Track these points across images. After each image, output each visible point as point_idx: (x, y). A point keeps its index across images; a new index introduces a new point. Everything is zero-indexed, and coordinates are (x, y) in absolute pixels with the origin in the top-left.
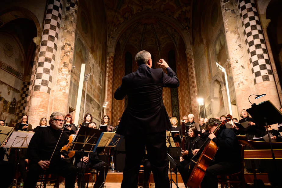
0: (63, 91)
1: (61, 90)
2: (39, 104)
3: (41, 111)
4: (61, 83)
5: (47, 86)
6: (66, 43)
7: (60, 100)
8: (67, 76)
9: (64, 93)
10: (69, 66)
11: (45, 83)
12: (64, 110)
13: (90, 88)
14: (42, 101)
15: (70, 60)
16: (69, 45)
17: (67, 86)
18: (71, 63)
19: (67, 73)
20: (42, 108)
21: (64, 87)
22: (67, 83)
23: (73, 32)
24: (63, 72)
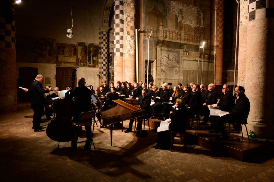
0: (129, 53)
1: (127, 53)
2: (116, 65)
3: (117, 69)
4: (127, 47)
5: (119, 52)
6: (127, 15)
7: (128, 60)
8: (130, 41)
9: (129, 54)
10: (131, 33)
11: (118, 50)
12: (131, 66)
13: (177, 35)
14: (118, 62)
15: (131, 28)
16: (129, 16)
17: (131, 48)
18: (132, 30)
19: (130, 39)
20: (118, 67)
21: (129, 50)
22: (131, 46)
23: (131, 3)
24: (127, 39)
